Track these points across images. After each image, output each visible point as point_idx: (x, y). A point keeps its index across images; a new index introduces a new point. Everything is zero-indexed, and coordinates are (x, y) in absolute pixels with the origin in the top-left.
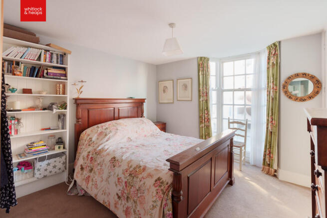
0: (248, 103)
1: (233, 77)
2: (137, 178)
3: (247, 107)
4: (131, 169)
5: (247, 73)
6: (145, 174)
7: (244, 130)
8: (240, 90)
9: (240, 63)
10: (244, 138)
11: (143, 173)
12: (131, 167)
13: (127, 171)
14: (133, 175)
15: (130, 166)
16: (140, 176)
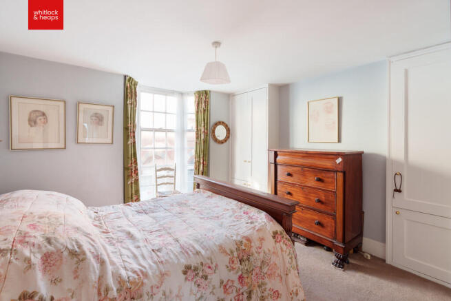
0: (169, 146)
1: (152, 113)
2: (253, 254)
3: (169, 150)
4: (235, 254)
5: (168, 112)
6: (256, 244)
7: (172, 177)
8: (160, 130)
9: (160, 98)
10: (173, 185)
11: (252, 244)
12: (232, 252)
13: (233, 262)
14: (245, 258)
15: (229, 252)
16: (254, 250)
